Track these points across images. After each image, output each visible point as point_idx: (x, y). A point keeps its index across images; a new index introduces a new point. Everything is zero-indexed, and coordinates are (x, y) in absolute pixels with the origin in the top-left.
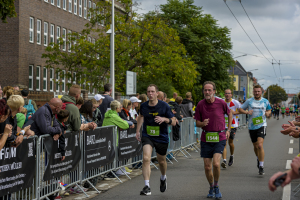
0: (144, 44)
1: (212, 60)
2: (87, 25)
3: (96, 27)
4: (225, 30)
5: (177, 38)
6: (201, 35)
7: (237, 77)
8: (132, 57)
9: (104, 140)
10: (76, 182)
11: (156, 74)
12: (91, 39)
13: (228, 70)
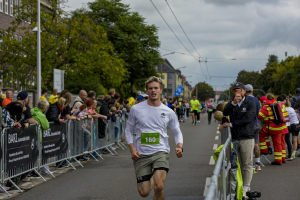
0: (71, 42)
1: (141, 58)
2: (13, 23)
3: (22, 25)
5: (105, 35)
6: (129, 32)
7: (165, 75)
8: (59, 55)
9: (28, 138)
11: (84, 72)
12: (18, 37)
13: (156, 68)
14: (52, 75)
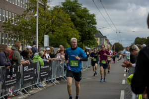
0: (53, 22)
1: (87, 30)
2: (25, 12)
3: (29, 13)
4: (94, 15)
5: (70, 19)
6: (81, 17)
7: (99, 39)
8: (47, 28)
9: (33, 69)
10: (18, 90)
11: (59, 37)
12: (27, 19)
13: (95, 35)
14: (43, 38)
